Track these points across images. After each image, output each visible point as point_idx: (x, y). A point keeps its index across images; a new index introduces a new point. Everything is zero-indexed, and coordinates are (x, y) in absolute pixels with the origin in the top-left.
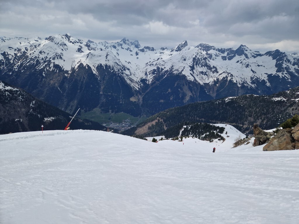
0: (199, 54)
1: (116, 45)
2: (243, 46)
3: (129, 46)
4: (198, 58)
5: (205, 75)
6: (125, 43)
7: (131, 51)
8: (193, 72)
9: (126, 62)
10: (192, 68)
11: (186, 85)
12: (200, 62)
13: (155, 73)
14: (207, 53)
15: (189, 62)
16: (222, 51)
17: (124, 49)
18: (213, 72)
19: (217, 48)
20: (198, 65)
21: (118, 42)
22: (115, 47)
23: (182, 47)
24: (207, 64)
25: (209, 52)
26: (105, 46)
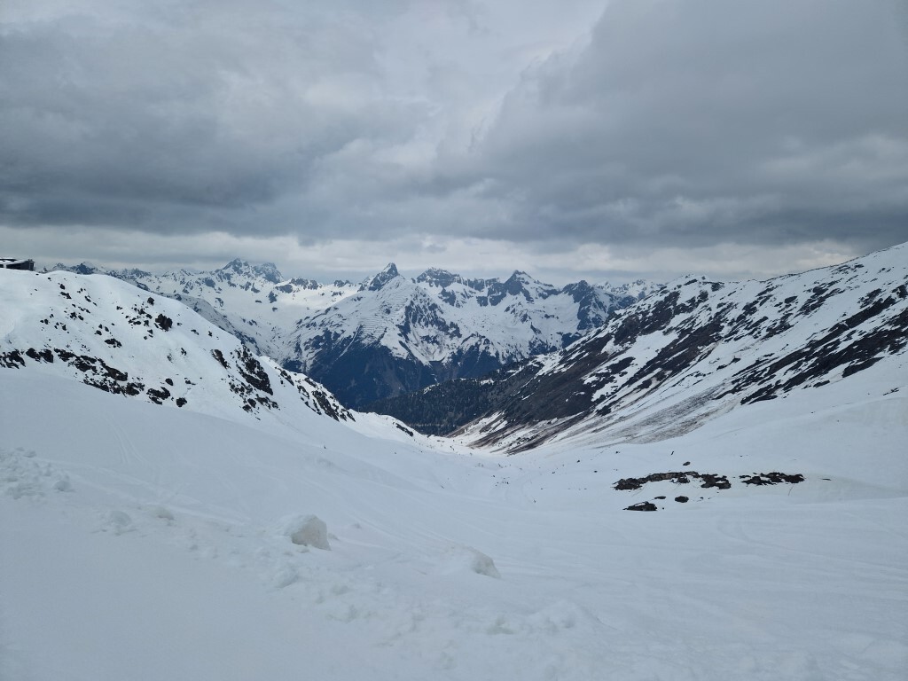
0: (419, 298)
1: (214, 278)
2: (520, 273)
3: (250, 280)
4: (418, 307)
5: (433, 343)
6: (240, 272)
7: (256, 291)
8: (407, 339)
9: (244, 320)
10: (405, 330)
11: (391, 368)
12: (422, 316)
13: (321, 344)
14: (444, 290)
15: (397, 317)
16: (478, 285)
17: (238, 286)
18: (452, 336)
19: (466, 279)
20: (419, 322)
21: (217, 271)
22: (210, 283)
23: (383, 281)
24: (437, 318)
25: (448, 289)
26: (182, 283)
